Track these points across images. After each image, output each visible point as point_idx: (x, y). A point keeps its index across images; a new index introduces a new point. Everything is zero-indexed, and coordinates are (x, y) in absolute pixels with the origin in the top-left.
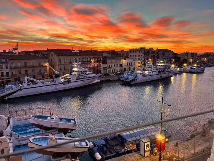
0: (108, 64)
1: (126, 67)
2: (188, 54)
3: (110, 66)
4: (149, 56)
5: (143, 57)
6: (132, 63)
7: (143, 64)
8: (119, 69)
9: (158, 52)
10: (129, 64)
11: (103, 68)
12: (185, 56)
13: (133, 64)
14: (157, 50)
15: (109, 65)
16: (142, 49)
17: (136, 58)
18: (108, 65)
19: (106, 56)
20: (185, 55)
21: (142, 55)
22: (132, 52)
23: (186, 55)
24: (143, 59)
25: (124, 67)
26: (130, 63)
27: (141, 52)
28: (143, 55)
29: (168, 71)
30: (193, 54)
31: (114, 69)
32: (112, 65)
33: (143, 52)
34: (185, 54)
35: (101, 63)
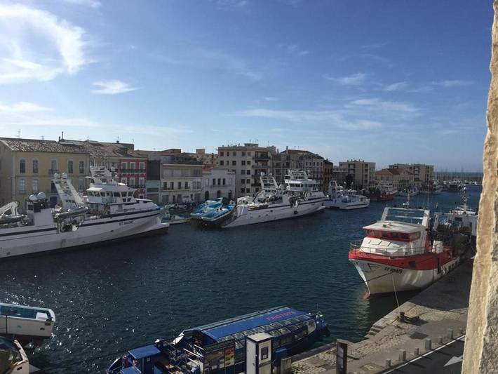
0: (163, 181)
1: (209, 189)
2: (354, 165)
3: (169, 186)
4: (267, 164)
5: (253, 166)
6: (224, 180)
7: (252, 185)
8: (192, 195)
9: (288, 158)
10: (217, 183)
11: (149, 190)
12: (349, 170)
13: (227, 183)
14: (285, 151)
15: (165, 184)
16: (251, 148)
17: (234, 168)
18: (162, 184)
19: (157, 159)
20: (349, 167)
21: (249, 163)
22: (225, 154)
23: (352, 167)
24: (252, 172)
25: (205, 190)
26: (219, 180)
27: (247, 154)
28: (253, 163)
29: (313, 199)
30: (367, 165)
31: (179, 193)
32: (172, 184)
33: (253, 154)
34: (349, 165)
35: (142, 176)
